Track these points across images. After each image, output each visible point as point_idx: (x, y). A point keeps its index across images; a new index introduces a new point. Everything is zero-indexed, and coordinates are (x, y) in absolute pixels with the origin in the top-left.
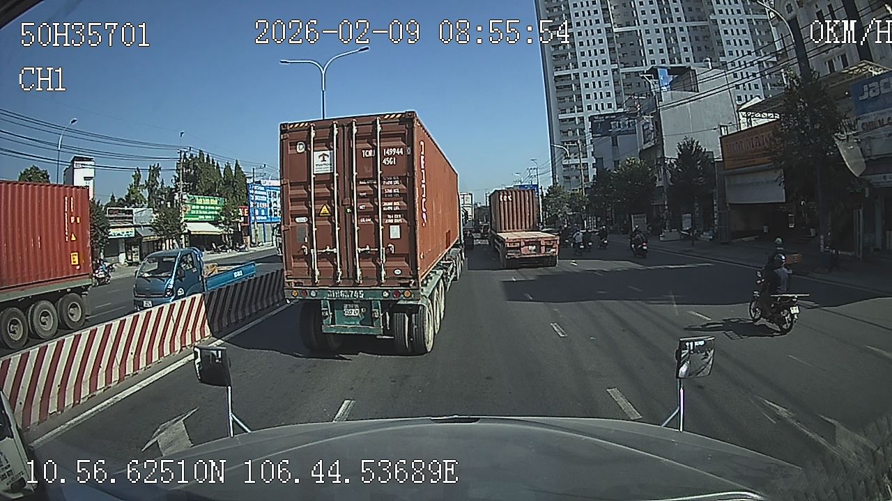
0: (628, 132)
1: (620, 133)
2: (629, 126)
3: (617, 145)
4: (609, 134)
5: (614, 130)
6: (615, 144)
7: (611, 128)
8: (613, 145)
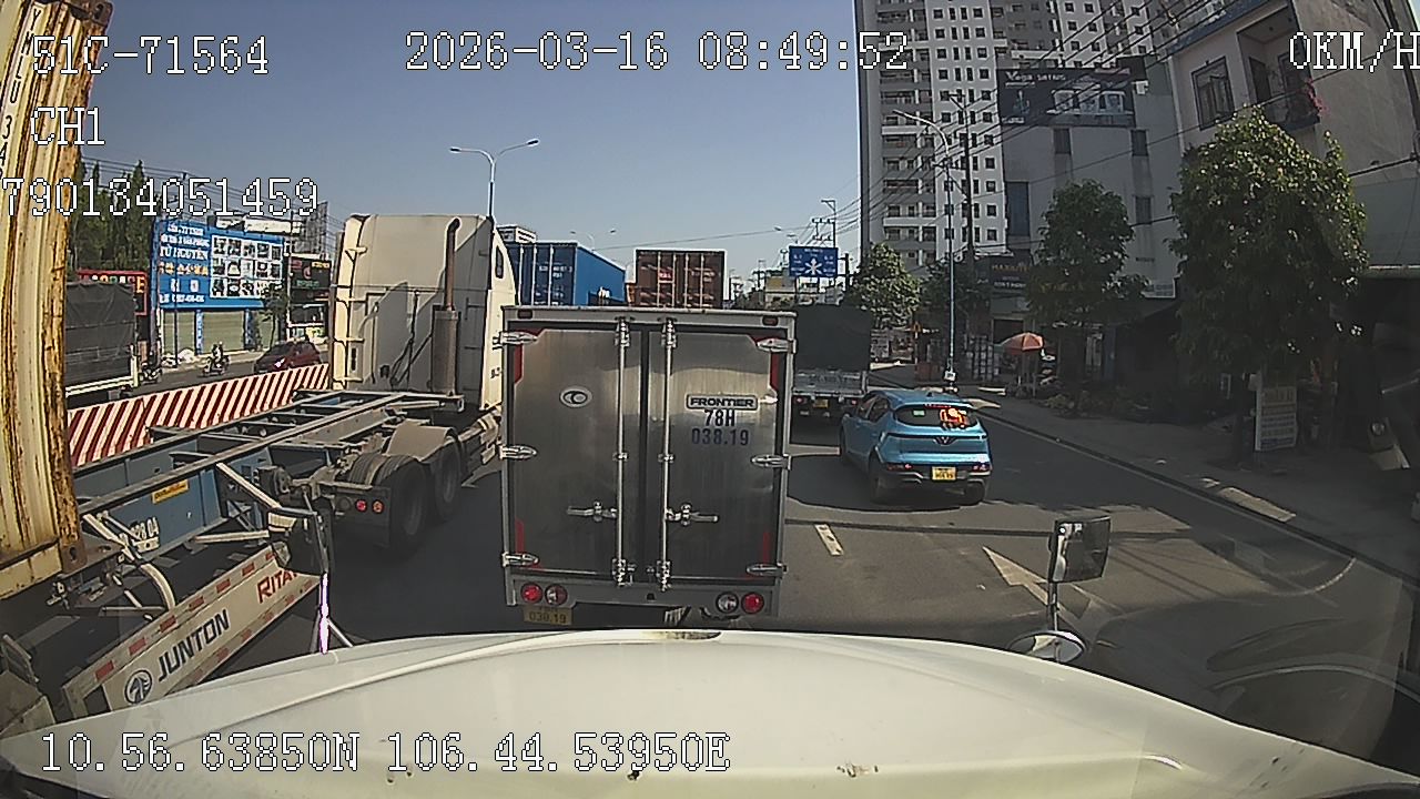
0: (1099, 122)
1: (1078, 121)
2: (1103, 106)
3: (1070, 153)
4: (1047, 121)
5: (1061, 110)
6: (1062, 147)
7: (1054, 108)
8: (1057, 152)
